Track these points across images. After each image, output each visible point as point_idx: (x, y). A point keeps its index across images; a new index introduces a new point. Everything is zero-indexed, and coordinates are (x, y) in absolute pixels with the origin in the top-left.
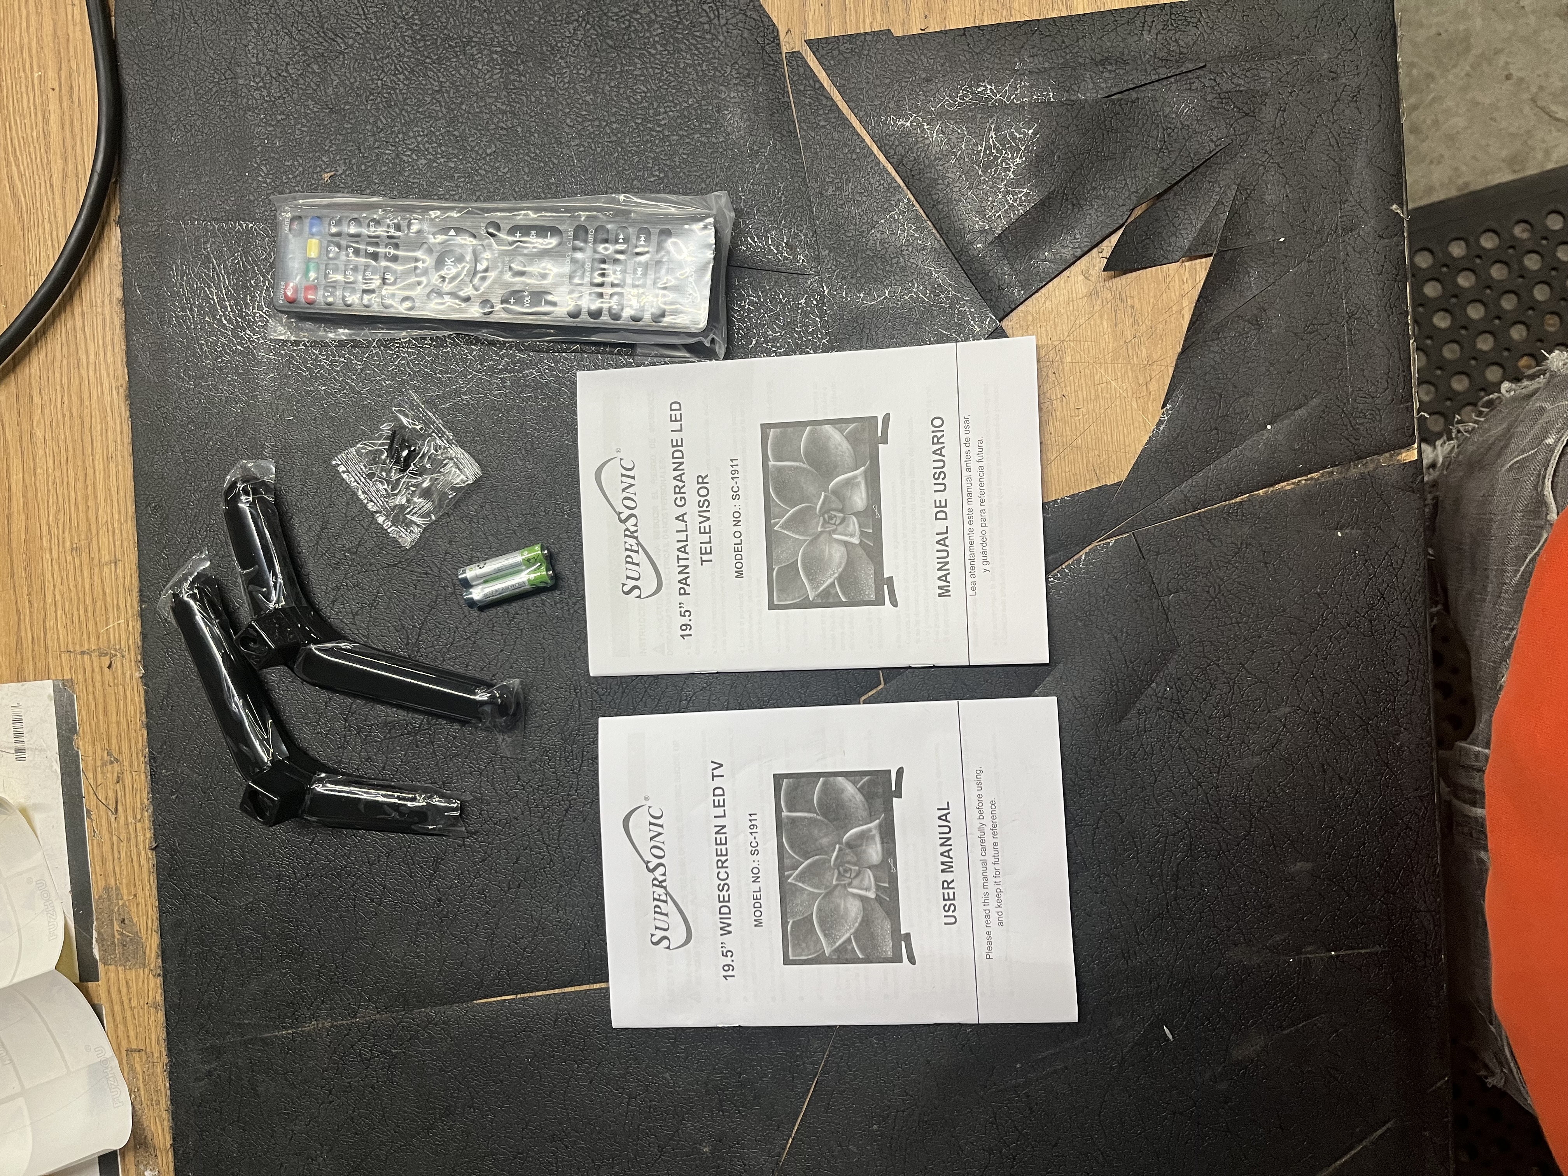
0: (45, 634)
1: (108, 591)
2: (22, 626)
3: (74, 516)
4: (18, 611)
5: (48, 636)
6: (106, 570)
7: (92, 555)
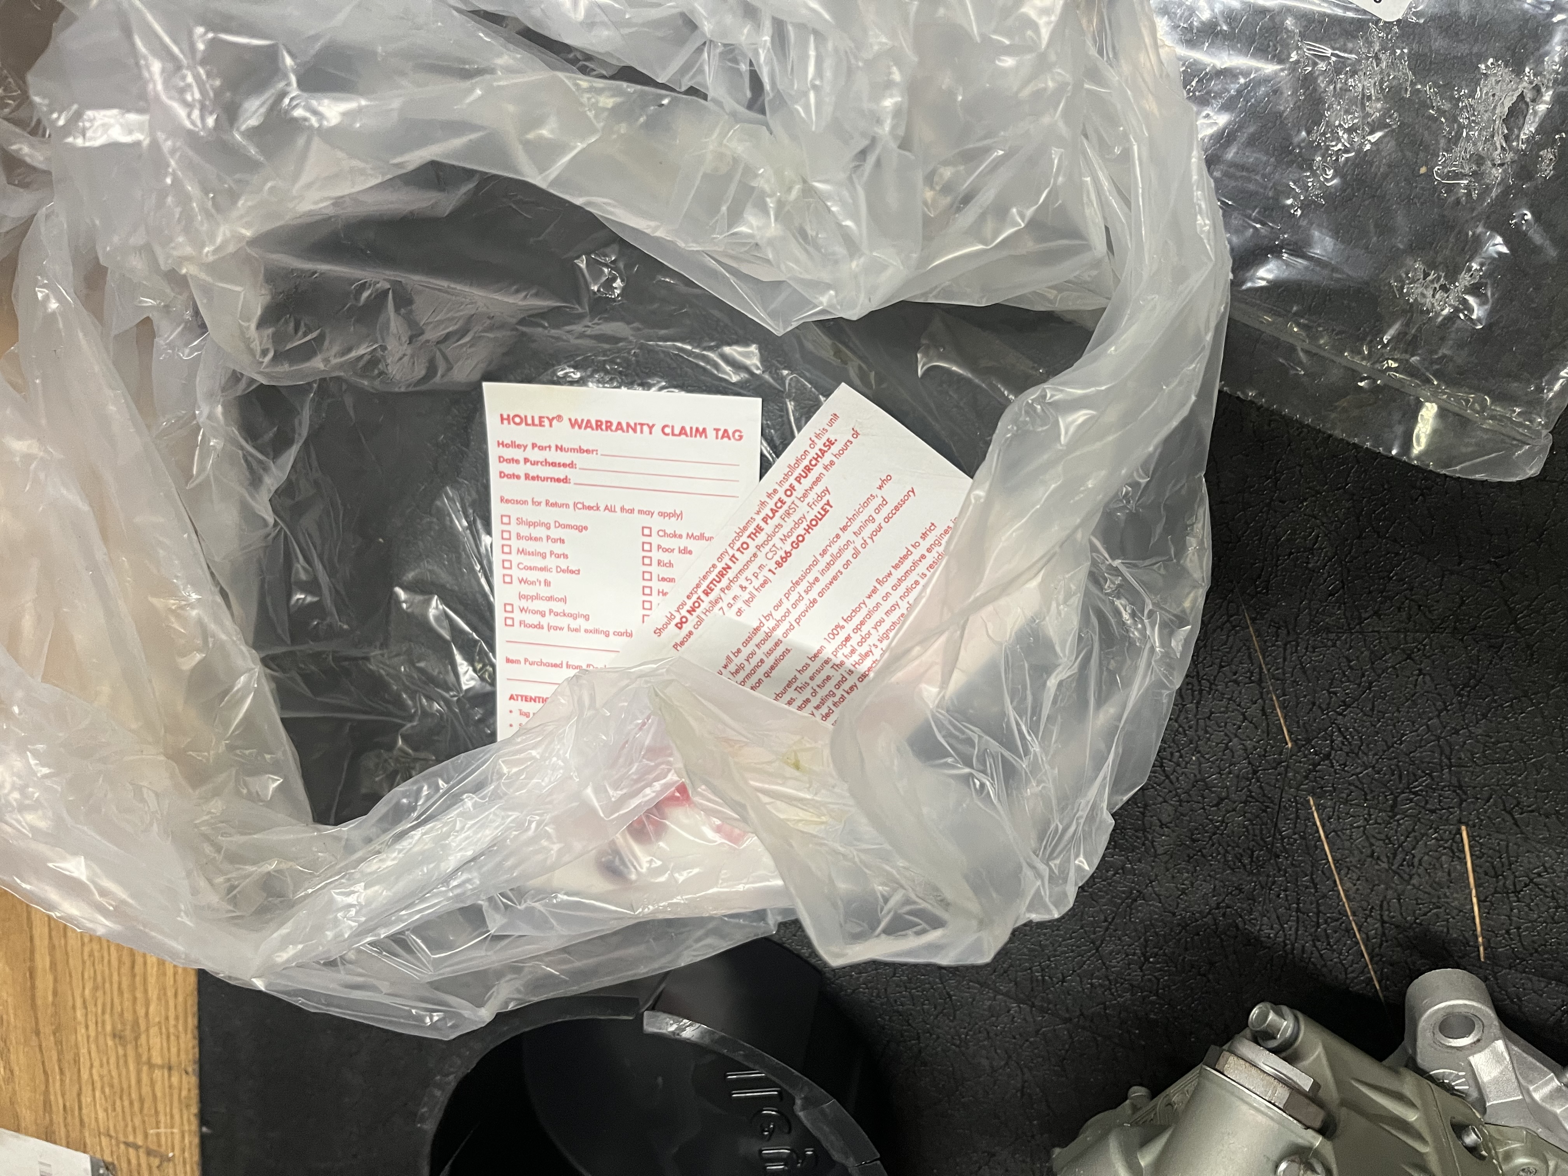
0: (80, 1108)
1: (159, 1094)
2: (51, 1089)
3: (117, 1001)
4: (45, 1072)
5: (84, 1111)
6: (157, 1073)
7: (140, 1050)
